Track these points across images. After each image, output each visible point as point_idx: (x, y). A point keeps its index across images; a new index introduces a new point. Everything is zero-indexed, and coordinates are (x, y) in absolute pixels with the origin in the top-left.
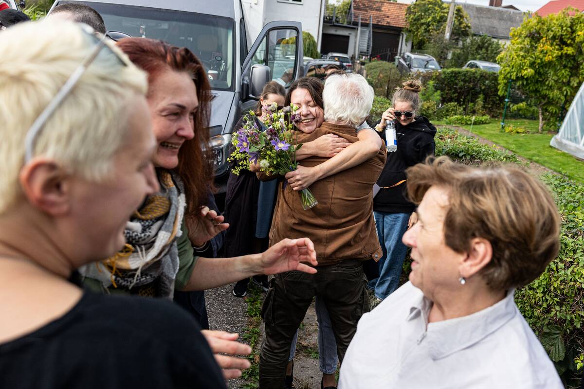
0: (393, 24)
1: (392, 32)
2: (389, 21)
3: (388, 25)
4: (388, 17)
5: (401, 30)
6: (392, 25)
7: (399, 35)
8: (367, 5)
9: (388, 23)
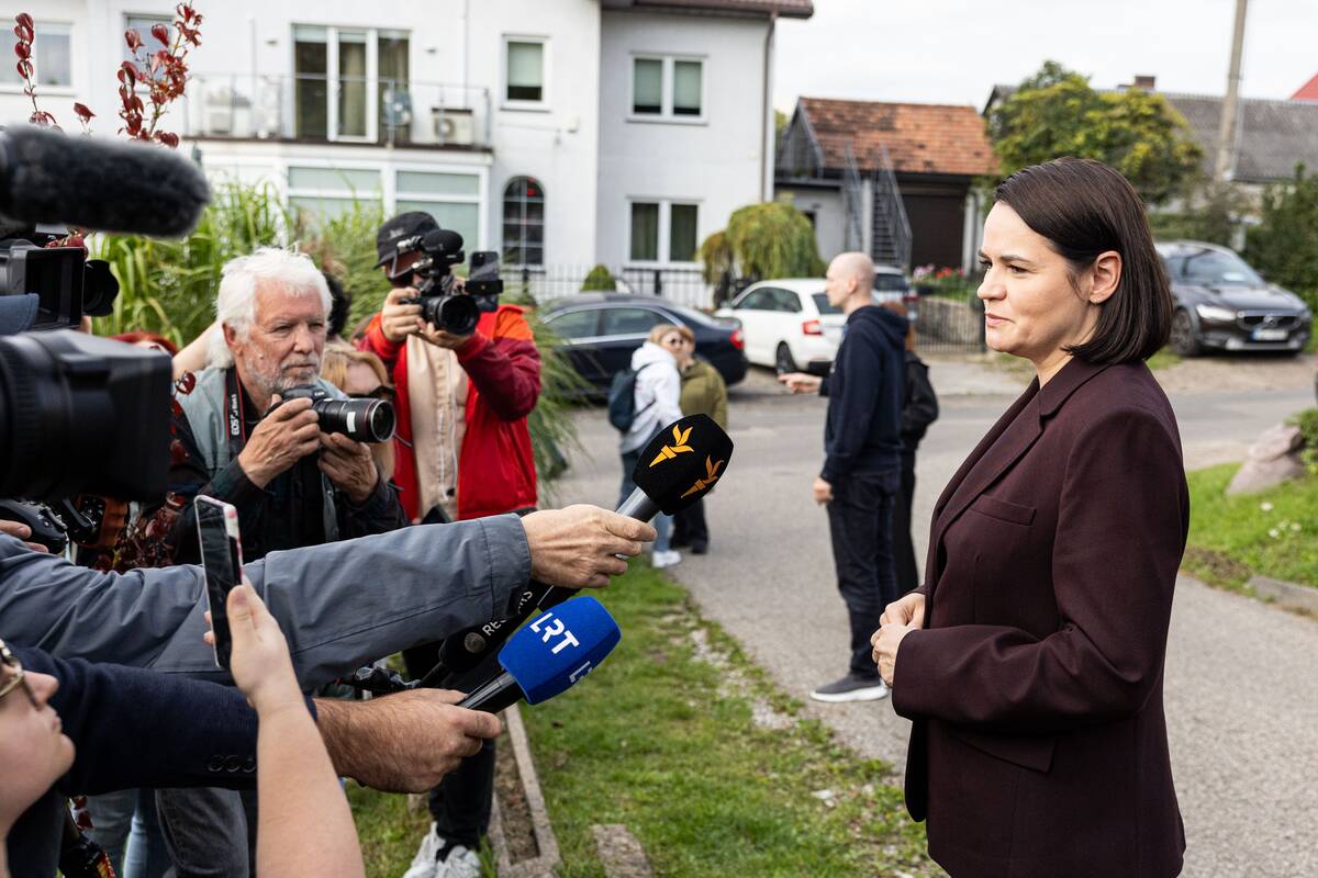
0: (943, 165)
1: (942, 191)
2: (928, 158)
3: (928, 170)
4: (922, 147)
5: (970, 184)
6: (941, 170)
7: (960, 200)
8: (849, 118)
9: (928, 164)
